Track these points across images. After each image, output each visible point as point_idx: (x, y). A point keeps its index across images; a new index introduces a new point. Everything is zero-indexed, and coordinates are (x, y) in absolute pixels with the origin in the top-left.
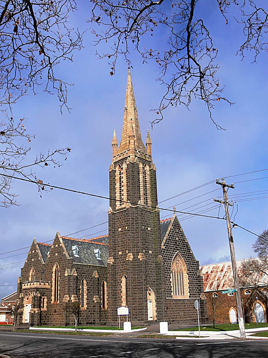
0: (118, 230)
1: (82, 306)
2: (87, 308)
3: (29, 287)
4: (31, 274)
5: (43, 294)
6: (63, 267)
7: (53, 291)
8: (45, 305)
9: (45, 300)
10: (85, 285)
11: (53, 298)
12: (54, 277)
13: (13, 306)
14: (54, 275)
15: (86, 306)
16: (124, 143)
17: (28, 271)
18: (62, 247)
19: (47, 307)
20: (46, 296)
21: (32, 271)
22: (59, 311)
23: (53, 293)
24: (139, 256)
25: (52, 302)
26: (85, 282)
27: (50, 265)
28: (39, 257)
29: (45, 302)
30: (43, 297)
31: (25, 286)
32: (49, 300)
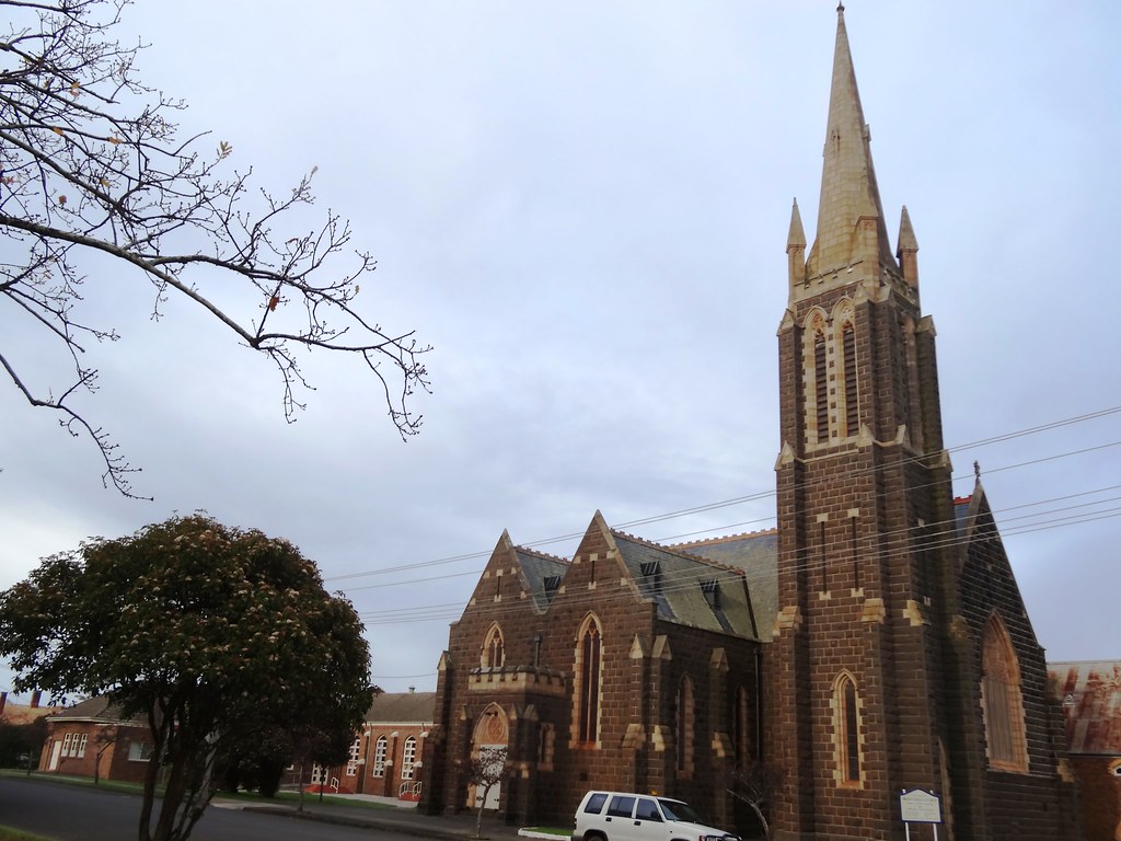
0: (816, 521)
1: (681, 768)
2: (694, 775)
3: (494, 688)
4: (487, 645)
5: (543, 714)
6: (620, 627)
7: (576, 706)
8: (550, 751)
9: (551, 735)
10: (689, 694)
11: (574, 729)
12: (578, 660)
13: (407, 741)
14: (578, 652)
15: (690, 767)
16: (833, 242)
17: (477, 633)
18: (616, 563)
19: (554, 760)
20: (551, 722)
21: (491, 633)
22: (601, 776)
23: (575, 714)
24: (905, 611)
25: (572, 744)
26: (689, 685)
27: (565, 618)
28: (522, 590)
29: (550, 743)
30: (544, 725)
31: (478, 681)
32: (564, 736)
